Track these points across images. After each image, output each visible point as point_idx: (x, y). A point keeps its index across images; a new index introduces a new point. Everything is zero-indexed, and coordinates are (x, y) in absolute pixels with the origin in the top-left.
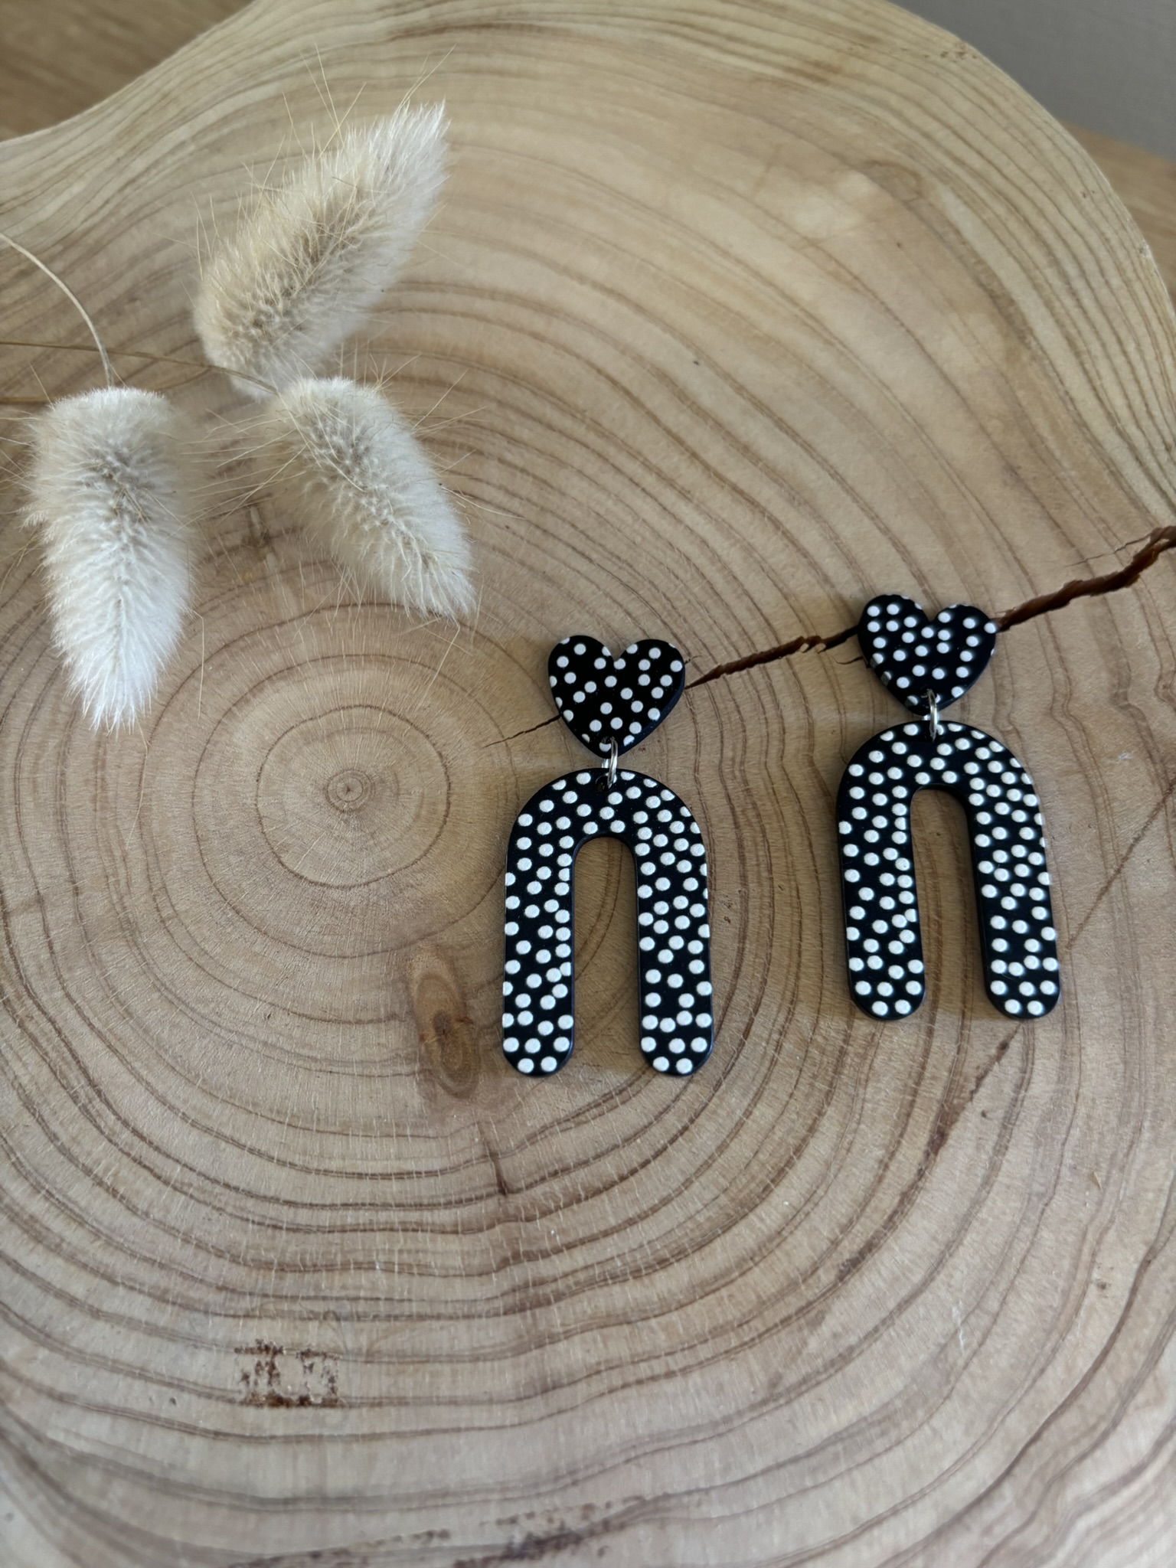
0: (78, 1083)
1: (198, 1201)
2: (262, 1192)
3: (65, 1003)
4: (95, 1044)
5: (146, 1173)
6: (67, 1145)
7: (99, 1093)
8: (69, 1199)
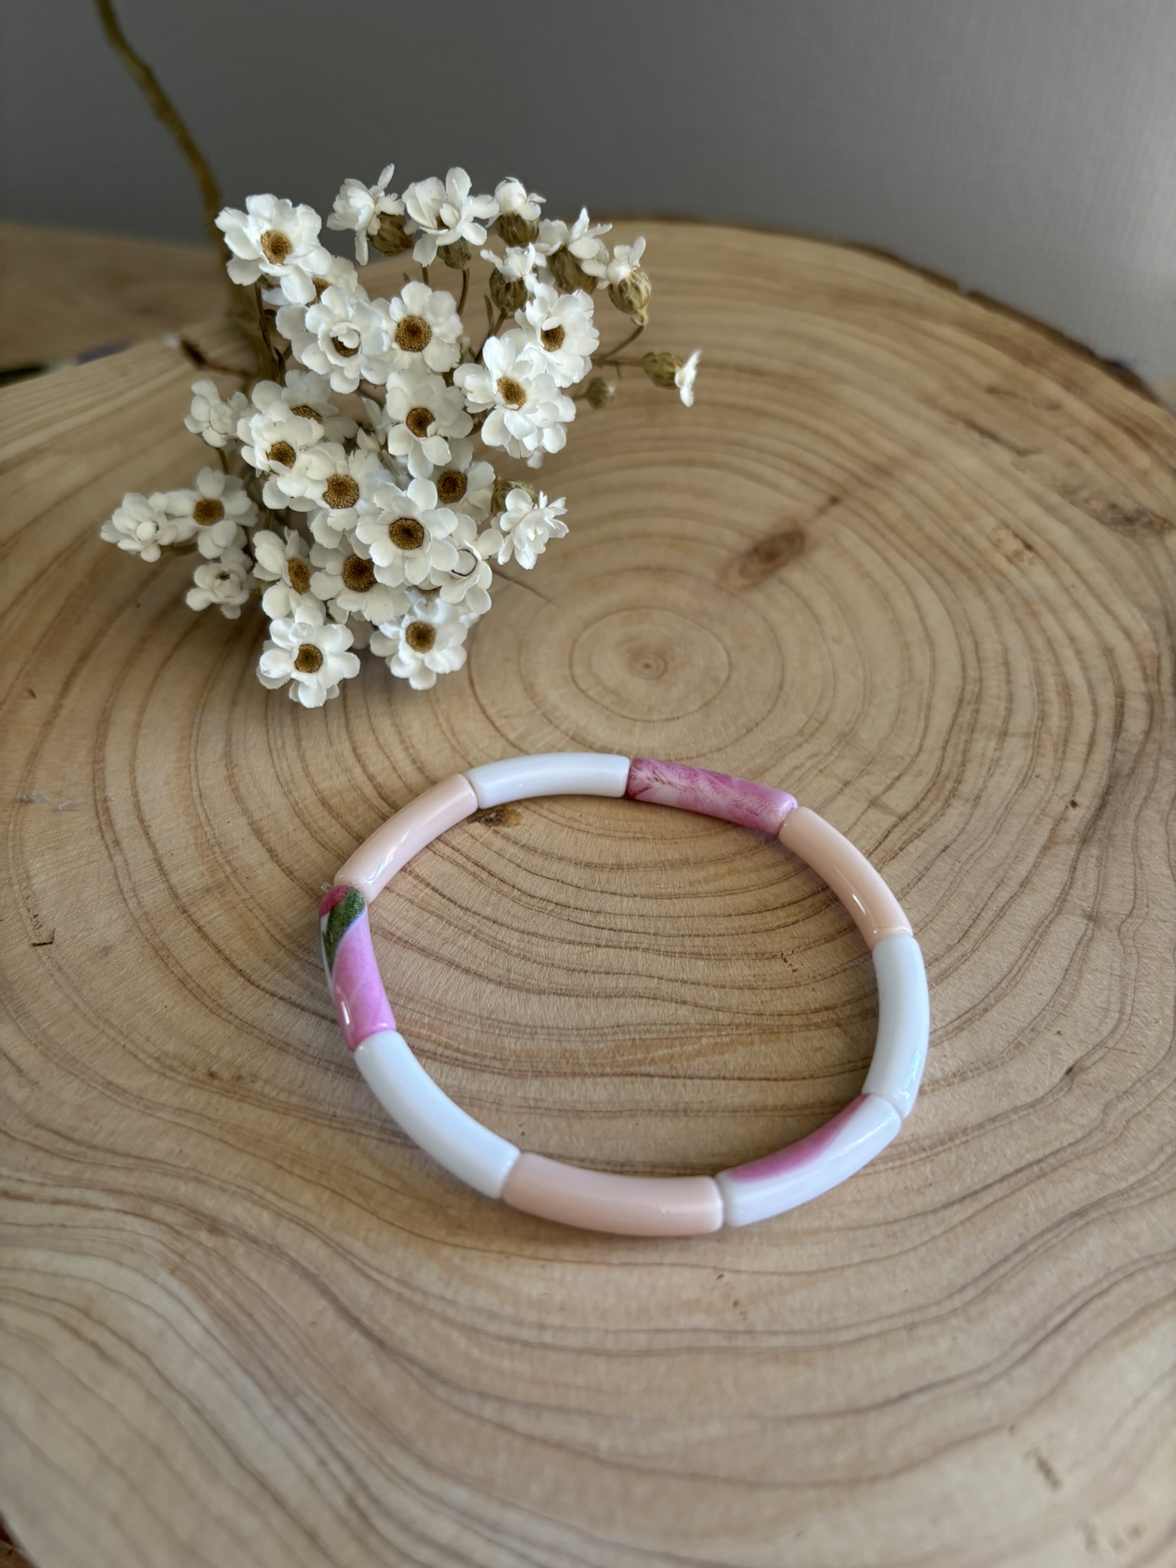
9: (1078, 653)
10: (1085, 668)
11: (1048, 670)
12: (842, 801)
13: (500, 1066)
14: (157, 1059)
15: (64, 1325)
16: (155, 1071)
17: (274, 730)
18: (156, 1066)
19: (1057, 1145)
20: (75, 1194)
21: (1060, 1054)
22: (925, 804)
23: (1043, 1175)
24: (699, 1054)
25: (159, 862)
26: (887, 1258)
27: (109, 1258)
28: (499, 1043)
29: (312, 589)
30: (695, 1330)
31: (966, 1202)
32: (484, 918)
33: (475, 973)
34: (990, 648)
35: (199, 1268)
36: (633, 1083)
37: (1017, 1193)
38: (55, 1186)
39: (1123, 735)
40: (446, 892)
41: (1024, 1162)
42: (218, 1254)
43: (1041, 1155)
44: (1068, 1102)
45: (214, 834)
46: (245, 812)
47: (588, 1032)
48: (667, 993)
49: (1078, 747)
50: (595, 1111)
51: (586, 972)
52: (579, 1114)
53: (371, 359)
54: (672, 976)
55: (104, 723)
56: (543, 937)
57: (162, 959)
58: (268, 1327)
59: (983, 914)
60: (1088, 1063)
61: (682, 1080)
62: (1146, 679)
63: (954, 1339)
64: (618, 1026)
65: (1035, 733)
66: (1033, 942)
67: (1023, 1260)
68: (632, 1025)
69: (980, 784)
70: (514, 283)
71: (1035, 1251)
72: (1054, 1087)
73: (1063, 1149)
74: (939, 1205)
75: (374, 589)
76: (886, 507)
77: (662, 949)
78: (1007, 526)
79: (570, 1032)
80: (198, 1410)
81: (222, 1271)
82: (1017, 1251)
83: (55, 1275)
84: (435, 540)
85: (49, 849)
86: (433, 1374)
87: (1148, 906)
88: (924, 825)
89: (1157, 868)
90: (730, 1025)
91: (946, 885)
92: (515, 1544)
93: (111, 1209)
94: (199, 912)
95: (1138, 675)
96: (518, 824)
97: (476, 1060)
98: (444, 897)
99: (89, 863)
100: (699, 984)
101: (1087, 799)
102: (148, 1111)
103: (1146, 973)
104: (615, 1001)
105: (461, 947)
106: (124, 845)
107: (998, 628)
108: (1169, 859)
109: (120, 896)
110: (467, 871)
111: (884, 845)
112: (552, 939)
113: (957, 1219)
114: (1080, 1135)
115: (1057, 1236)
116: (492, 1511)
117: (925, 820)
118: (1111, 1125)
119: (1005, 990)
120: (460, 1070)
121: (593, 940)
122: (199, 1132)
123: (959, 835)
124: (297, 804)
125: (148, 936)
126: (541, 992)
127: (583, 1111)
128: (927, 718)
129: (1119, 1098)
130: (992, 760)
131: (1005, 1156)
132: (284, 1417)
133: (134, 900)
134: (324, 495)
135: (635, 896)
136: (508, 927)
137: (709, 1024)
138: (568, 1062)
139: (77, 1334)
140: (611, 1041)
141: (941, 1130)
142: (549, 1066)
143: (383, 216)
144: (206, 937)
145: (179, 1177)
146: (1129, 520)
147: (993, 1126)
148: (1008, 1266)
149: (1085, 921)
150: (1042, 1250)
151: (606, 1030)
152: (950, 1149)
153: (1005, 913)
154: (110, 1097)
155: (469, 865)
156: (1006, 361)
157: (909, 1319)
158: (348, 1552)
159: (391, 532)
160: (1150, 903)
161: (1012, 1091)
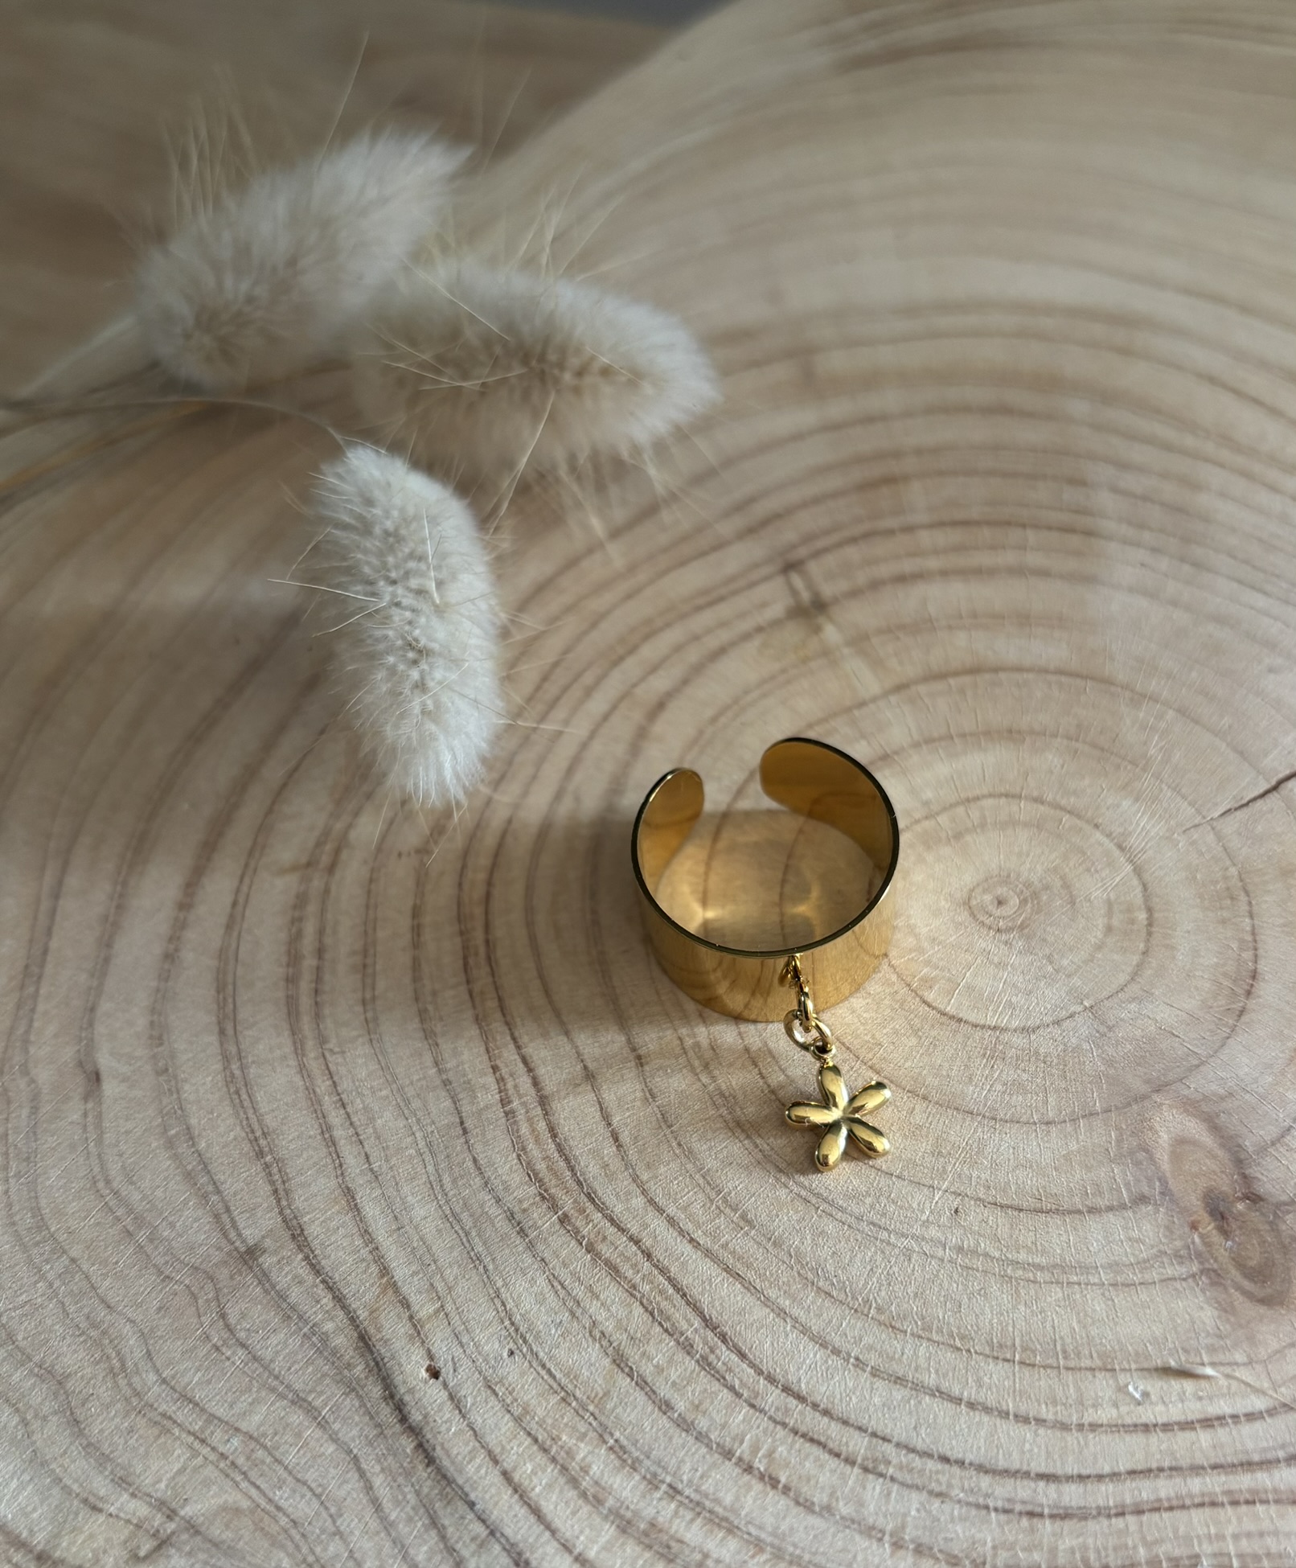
0: (690, 1326)
1: (903, 1484)
2: (1002, 1464)
3: (651, 1213)
4: (707, 1267)
5: (816, 1451)
6: (690, 1417)
7: (724, 1338)
8: (706, 1496)
41: (49, 961)
43: (44, 983)
66: (266, 1150)
72: (93, 1049)
73: (33, 1011)
88: (516, 1123)
101: (429, 1403)
114: (32, 1039)
119: (231, 1071)
123: (476, 1161)
131: (67, 949)
141: (135, 903)
149: (251, 1242)
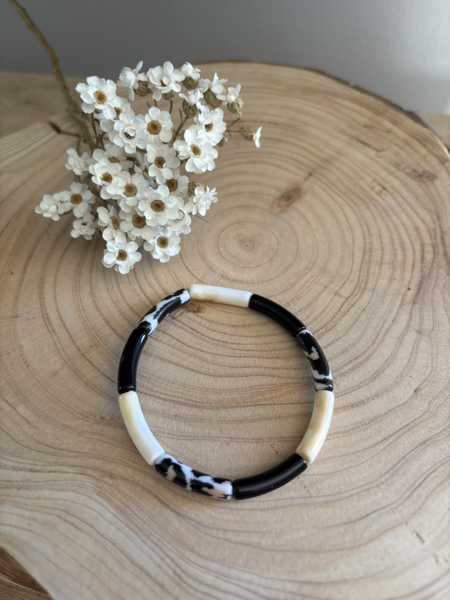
9: (406, 229)
10: (409, 236)
11: (395, 237)
12: (324, 294)
13: (210, 406)
14: (81, 414)
15: (60, 517)
16: (80, 419)
17: (108, 281)
18: (81, 417)
19: (414, 419)
20: (57, 468)
21: (412, 384)
22: (355, 293)
23: (409, 430)
24: (282, 395)
25: (71, 337)
26: (357, 465)
27: (73, 491)
28: (208, 397)
29: (121, 228)
30: (291, 498)
31: (383, 442)
32: (197, 349)
33: (196, 371)
34: (374, 230)
35: (108, 492)
36: (259, 408)
37: (401, 437)
38: (49, 466)
39: (425, 261)
40: (182, 340)
41: (402, 426)
42: (114, 486)
43: (408, 423)
44: (416, 402)
45: (91, 324)
46: (102, 315)
47: (241, 390)
48: (268, 373)
49: (409, 267)
50: (247, 420)
51: (237, 367)
52: (241, 422)
53: (140, 140)
54: (269, 366)
55: (42, 283)
56: (220, 355)
57: (77, 375)
58: (136, 512)
59: (380, 334)
60: (422, 387)
61: (277, 406)
62: (431, 238)
63: (383, 493)
64: (251, 387)
65: (393, 262)
66: (399, 343)
67: (405, 462)
68: (257, 386)
69: (374, 284)
70: (192, 106)
71: (409, 458)
72: (411, 397)
73: (415, 420)
74: (374, 444)
75: (145, 227)
76: (330, 176)
77: (264, 356)
78: (375, 181)
79: (234, 391)
80: (114, 545)
81: (116, 492)
82: (402, 459)
83: (54, 499)
84: (169, 208)
85: (28, 335)
86: (199, 523)
87: (438, 326)
88: (355, 301)
89: (441, 311)
90: (292, 383)
91: (365, 323)
92: (235, 582)
93: (71, 473)
94: (89, 356)
95: (428, 237)
96: (205, 312)
97: (201, 404)
98: (181, 342)
99: (44, 339)
100: (279, 368)
101: (414, 286)
102: (80, 434)
103: (440, 351)
104: (249, 377)
105: (190, 362)
106: (56, 331)
107: (376, 222)
108: (445, 307)
109: (58, 351)
110: (189, 332)
111: (341, 310)
112: (223, 355)
113: (380, 449)
114: (421, 414)
115: (416, 452)
116: (226, 570)
117: (356, 299)
118: (432, 409)
119: (390, 362)
120: (195, 409)
121: (238, 355)
122: (101, 441)
123: (368, 304)
124: (121, 310)
125: (71, 367)
126: (221, 376)
127: (242, 420)
128: (353, 259)
129: (434, 399)
130: (378, 274)
131: (396, 424)
132: (147, 544)
133: (63, 353)
134: (124, 193)
135: (252, 337)
136: (206, 352)
137: (285, 384)
138: (234, 402)
139: (65, 520)
140: (249, 393)
141: (372, 416)
142: (228, 404)
143: (139, 82)
144: (93, 365)
145: (95, 458)
146: (421, 176)
147: (390, 413)
148: (400, 464)
149: (417, 333)
150: (411, 458)
151: (247, 389)
152: (376, 423)
153: (387, 333)
154: (65, 430)
155: (189, 329)
156: (370, 114)
157: (367, 487)
158: (176, 591)
159: (151, 206)
160: (439, 325)
161: (396, 400)
